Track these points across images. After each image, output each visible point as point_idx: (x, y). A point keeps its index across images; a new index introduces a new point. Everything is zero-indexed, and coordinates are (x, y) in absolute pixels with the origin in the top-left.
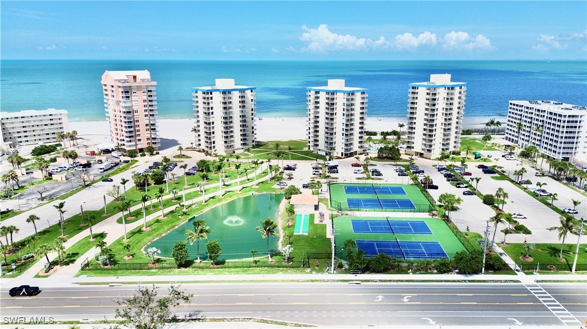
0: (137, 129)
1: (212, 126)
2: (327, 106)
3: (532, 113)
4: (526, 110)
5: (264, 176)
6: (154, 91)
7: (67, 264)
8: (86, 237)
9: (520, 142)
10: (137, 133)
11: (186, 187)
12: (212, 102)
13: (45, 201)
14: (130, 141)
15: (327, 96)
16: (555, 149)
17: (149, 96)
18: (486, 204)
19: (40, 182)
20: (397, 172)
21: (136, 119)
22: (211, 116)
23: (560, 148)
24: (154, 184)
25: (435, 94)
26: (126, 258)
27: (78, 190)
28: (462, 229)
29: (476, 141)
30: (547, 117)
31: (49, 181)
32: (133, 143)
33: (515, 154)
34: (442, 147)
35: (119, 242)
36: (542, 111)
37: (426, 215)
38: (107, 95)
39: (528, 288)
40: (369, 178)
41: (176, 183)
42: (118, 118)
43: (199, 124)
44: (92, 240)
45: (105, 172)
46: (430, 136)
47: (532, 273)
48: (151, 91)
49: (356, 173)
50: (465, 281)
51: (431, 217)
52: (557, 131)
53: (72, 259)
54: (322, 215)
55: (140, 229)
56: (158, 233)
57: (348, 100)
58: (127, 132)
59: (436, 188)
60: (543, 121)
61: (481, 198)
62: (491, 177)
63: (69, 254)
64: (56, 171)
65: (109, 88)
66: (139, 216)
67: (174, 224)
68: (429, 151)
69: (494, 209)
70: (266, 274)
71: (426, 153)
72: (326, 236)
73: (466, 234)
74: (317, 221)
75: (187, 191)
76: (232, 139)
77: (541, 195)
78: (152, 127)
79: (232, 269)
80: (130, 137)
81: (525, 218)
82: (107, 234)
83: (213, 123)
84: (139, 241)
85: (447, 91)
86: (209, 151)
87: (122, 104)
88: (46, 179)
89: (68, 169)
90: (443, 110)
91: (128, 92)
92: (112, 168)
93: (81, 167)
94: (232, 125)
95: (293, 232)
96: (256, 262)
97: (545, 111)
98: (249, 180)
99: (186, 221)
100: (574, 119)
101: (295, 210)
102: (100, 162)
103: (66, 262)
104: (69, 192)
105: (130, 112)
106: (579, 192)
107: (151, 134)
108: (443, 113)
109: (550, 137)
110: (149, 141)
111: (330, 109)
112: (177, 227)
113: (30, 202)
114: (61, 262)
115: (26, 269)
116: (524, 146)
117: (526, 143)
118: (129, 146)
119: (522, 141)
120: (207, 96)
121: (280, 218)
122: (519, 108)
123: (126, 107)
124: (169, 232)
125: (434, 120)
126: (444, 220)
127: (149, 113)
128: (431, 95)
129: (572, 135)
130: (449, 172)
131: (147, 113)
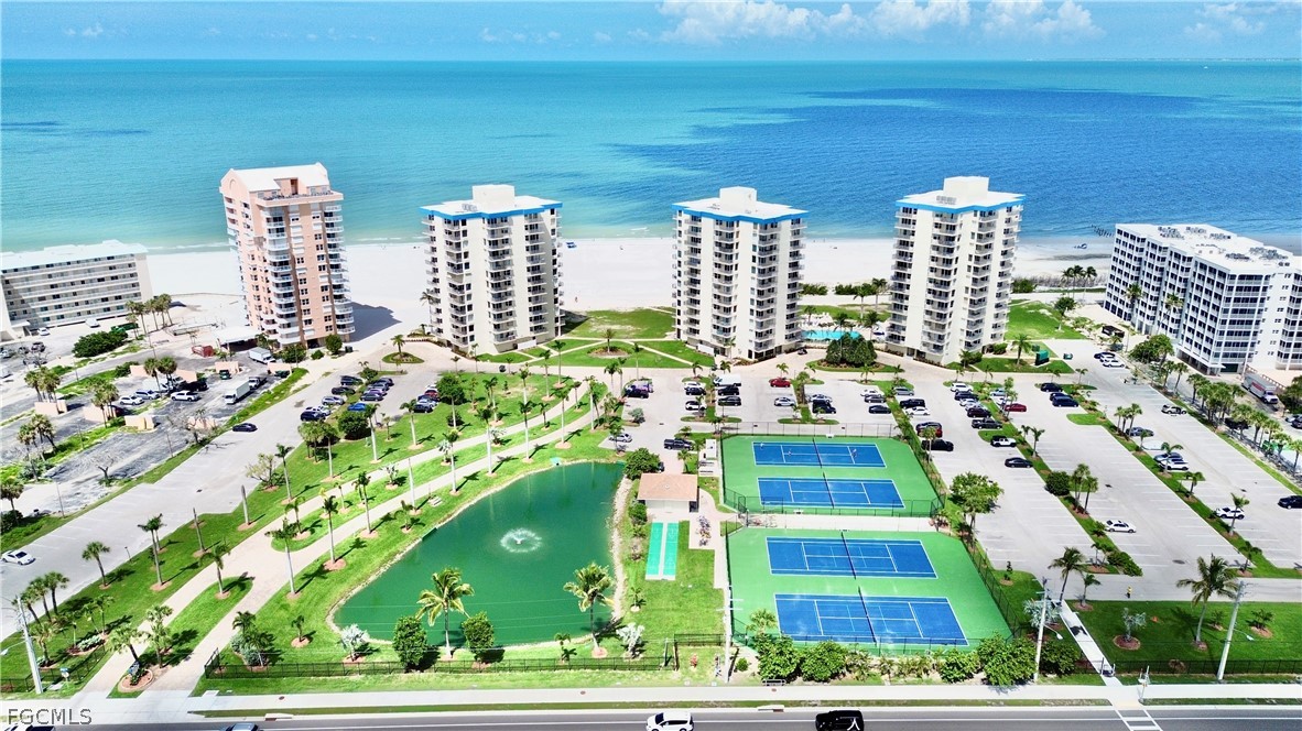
0: (302, 297)
1: (466, 292)
2: (717, 250)
3: (1164, 259)
4: (1151, 251)
5: (582, 414)
6: (338, 214)
7: (174, 661)
8: (209, 589)
9: (1137, 318)
10: (303, 307)
11: (414, 447)
12: (466, 242)
13: (115, 487)
14: (289, 325)
15: (718, 228)
16: (1208, 346)
17: (327, 225)
18: (1051, 492)
19: (99, 433)
20: (867, 401)
21: (299, 277)
22: (465, 271)
23: (1219, 344)
24: (346, 438)
25: (953, 228)
26: (296, 643)
27: (183, 456)
28: (997, 561)
29: (1042, 311)
30: (1195, 273)
31: (119, 429)
32: (296, 329)
33: (1124, 349)
34: (964, 337)
35: (279, 601)
36: (1184, 258)
37: (923, 525)
38: (233, 221)
39: (1125, 720)
40: (806, 420)
41: (394, 436)
42: (260, 274)
43: (438, 286)
44: (221, 595)
45: (238, 404)
46: (941, 316)
47: (1135, 682)
48: (331, 214)
49: (779, 405)
50: (997, 703)
51: (933, 529)
52: (1214, 306)
53: (184, 647)
54: (705, 526)
55: (322, 566)
56: (359, 576)
57: (763, 239)
58: (281, 306)
59: (948, 447)
60: (1186, 280)
61: (1041, 475)
62: (1069, 416)
63: (176, 635)
64: (131, 401)
65: (240, 208)
66: (317, 530)
67: (393, 550)
68: (938, 348)
69: (1067, 506)
70: (588, 686)
71: (930, 354)
72: (711, 584)
73: (1006, 576)
74: (694, 542)
75: (416, 460)
76: (511, 319)
77: (1169, 468)
78: (335, 292)
79: (518, 674)
80: (288, 316)
81: (1131, 531)
82: (253, 578)
83: (469, 286)
84: (322, 597)
85: (978, 219)
86: (462, 346)
87: (267, 246)
88: (113, 425)
89: (158, 397)
90: (970, 260)
91: (280, 219)
92: (252, 392)
93: (185, 392)
94: (509, 289)
95: (644, 573)
96: (567, 653)
97: (1190, 259)
98: (548, 425)
99: (417, 542)
100: (1253, 284)
101: (649, 512)
102: (226, 375)
103: (172, 655)
104: (164, 461)
105: (286, 263)
106: (1252, 457)
107: (333, 307)
108: (969, 267)
109: (1200, 318)
110: (330, 323)
111: (723, 257)
112: (398, 557)
113: (82, 489)
114: (162, 655)
115: (90, 673)
116: (1144, 329)
117: (1149, 322)
118: (287, 336)
119: (1140, 318)
120: (455, 229)
121: (616, 532)
122: (1136, 244)
123: (277, 253)
124: (382, 570)
125: (949, 283)
126: (962, 538)
127: (328, 262)
128: (944, 228)
129: (1246, 317)
130: (978, 404)
131: (323, 263)
